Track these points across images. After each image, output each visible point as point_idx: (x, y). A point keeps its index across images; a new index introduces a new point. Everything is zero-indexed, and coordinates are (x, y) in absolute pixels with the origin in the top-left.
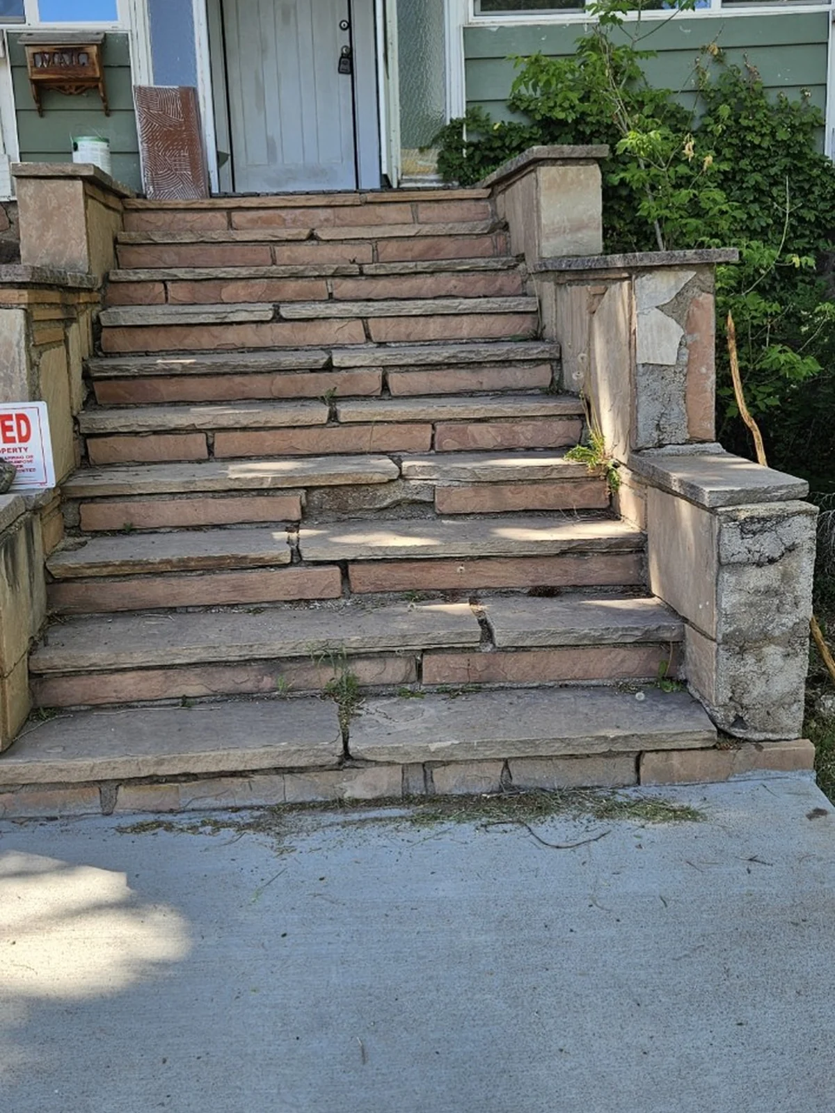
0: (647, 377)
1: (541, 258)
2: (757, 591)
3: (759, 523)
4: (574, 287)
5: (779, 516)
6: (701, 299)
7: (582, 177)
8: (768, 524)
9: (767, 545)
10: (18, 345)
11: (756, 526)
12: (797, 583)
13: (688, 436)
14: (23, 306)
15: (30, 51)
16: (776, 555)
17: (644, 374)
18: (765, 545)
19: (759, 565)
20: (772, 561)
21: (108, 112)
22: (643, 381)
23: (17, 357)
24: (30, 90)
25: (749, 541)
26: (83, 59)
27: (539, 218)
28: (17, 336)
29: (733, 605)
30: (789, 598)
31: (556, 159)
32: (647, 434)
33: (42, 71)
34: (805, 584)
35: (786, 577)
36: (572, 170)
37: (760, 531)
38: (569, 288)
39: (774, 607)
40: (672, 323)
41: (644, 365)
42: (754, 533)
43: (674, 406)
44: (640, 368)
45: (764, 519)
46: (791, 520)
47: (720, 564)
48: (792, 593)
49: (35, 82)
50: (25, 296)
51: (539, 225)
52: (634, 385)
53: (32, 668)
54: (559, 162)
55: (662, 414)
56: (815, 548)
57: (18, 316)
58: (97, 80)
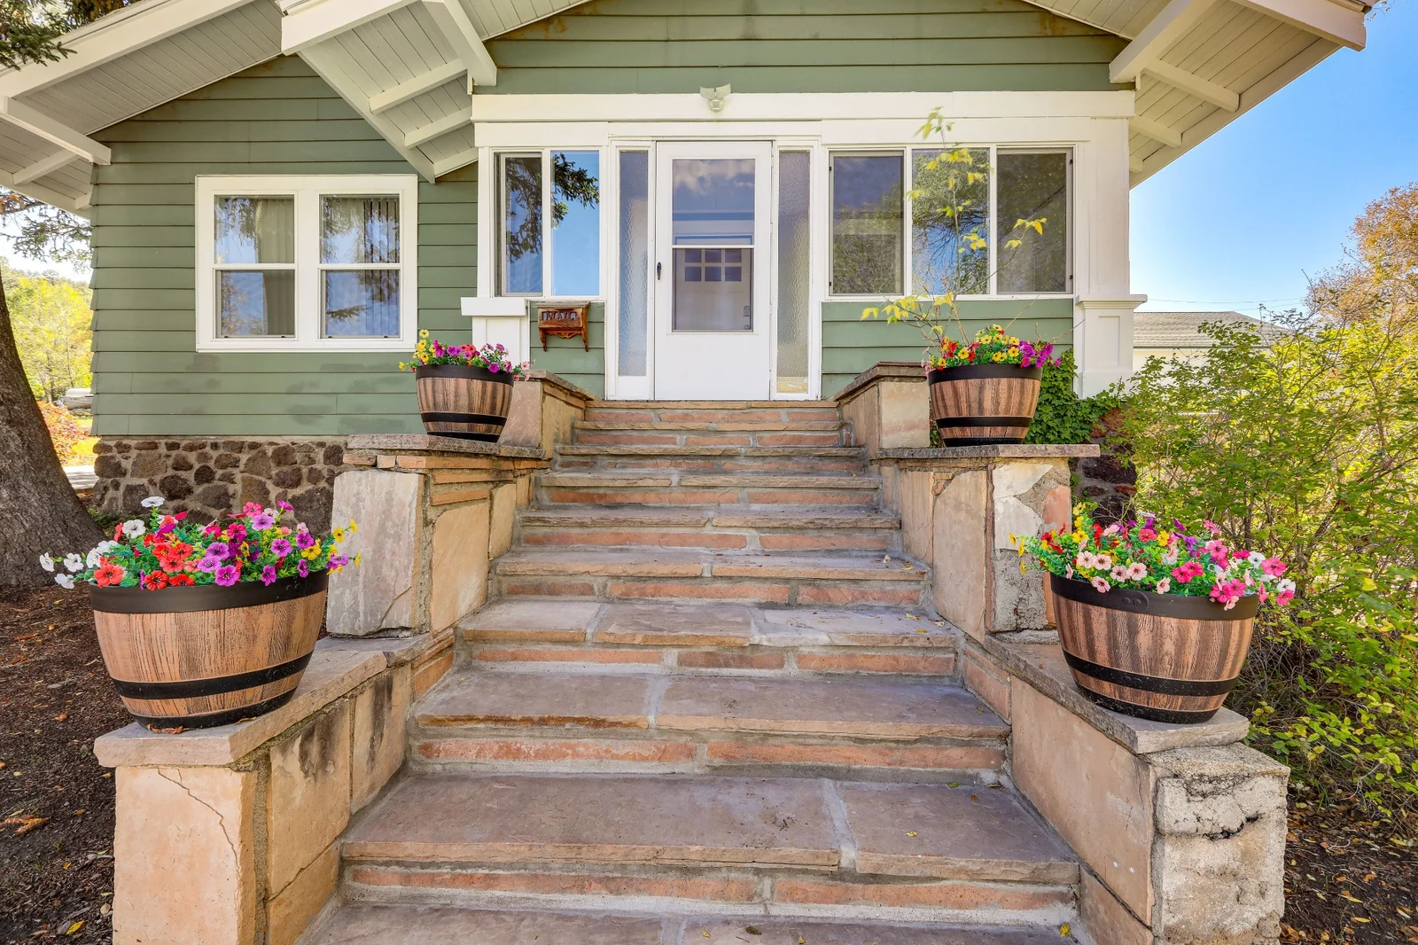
0: (1004, 562)
1: (881, 449)
2: (1209, 872)
3: (1210, 782)
4: (915, 473)
5: (1235, 776)
6: (1057, 490)
7: (914, 390)
8: (1223, 786)
9: (1224, 812)
10: (410, 505)
11: (1207, 787)
12: (1263, 864)
13: (1046, 622)
14: (420, 471)
15: (541, 310)
16: (1234, 827)
17: (1002, 559)
18: (1219, 812)
19: (1212, 837)
20: (1227, 834)
21: (587, 349)
22: (1000, 566)
23: (408, 517)
24: (538, 334)
25: (1198, 806)
26: (573, 316)
27: (880, 418)
28: (410, 498)
29: (1178, 890)
30: (1252, 886)
31: (894, 377)
32: (1003, 618)
33: (546, 323)
34: (1273, 869)
35: (1247, 856)
36: (906, 385)
37: (1212, 793)
38: (910, 473)
39: (1232, 896)
40: (1028, 510)
41: (1001, 551)
42: (1204, 795)
43: (1033, 592)
44: (998, 554)
45: (1217, 779)
46: (1252, 782)
47: (1158, 833)
48: (1257, 878)
49: (541, 329)
50: (423, 462)
51: (880, 424)
52: (991, 570)
53: (344, 855)
54: (897, 379)
55: (1021, 599)
56: (1286, 821)
57: (413, 481)
58: (580, 329)
